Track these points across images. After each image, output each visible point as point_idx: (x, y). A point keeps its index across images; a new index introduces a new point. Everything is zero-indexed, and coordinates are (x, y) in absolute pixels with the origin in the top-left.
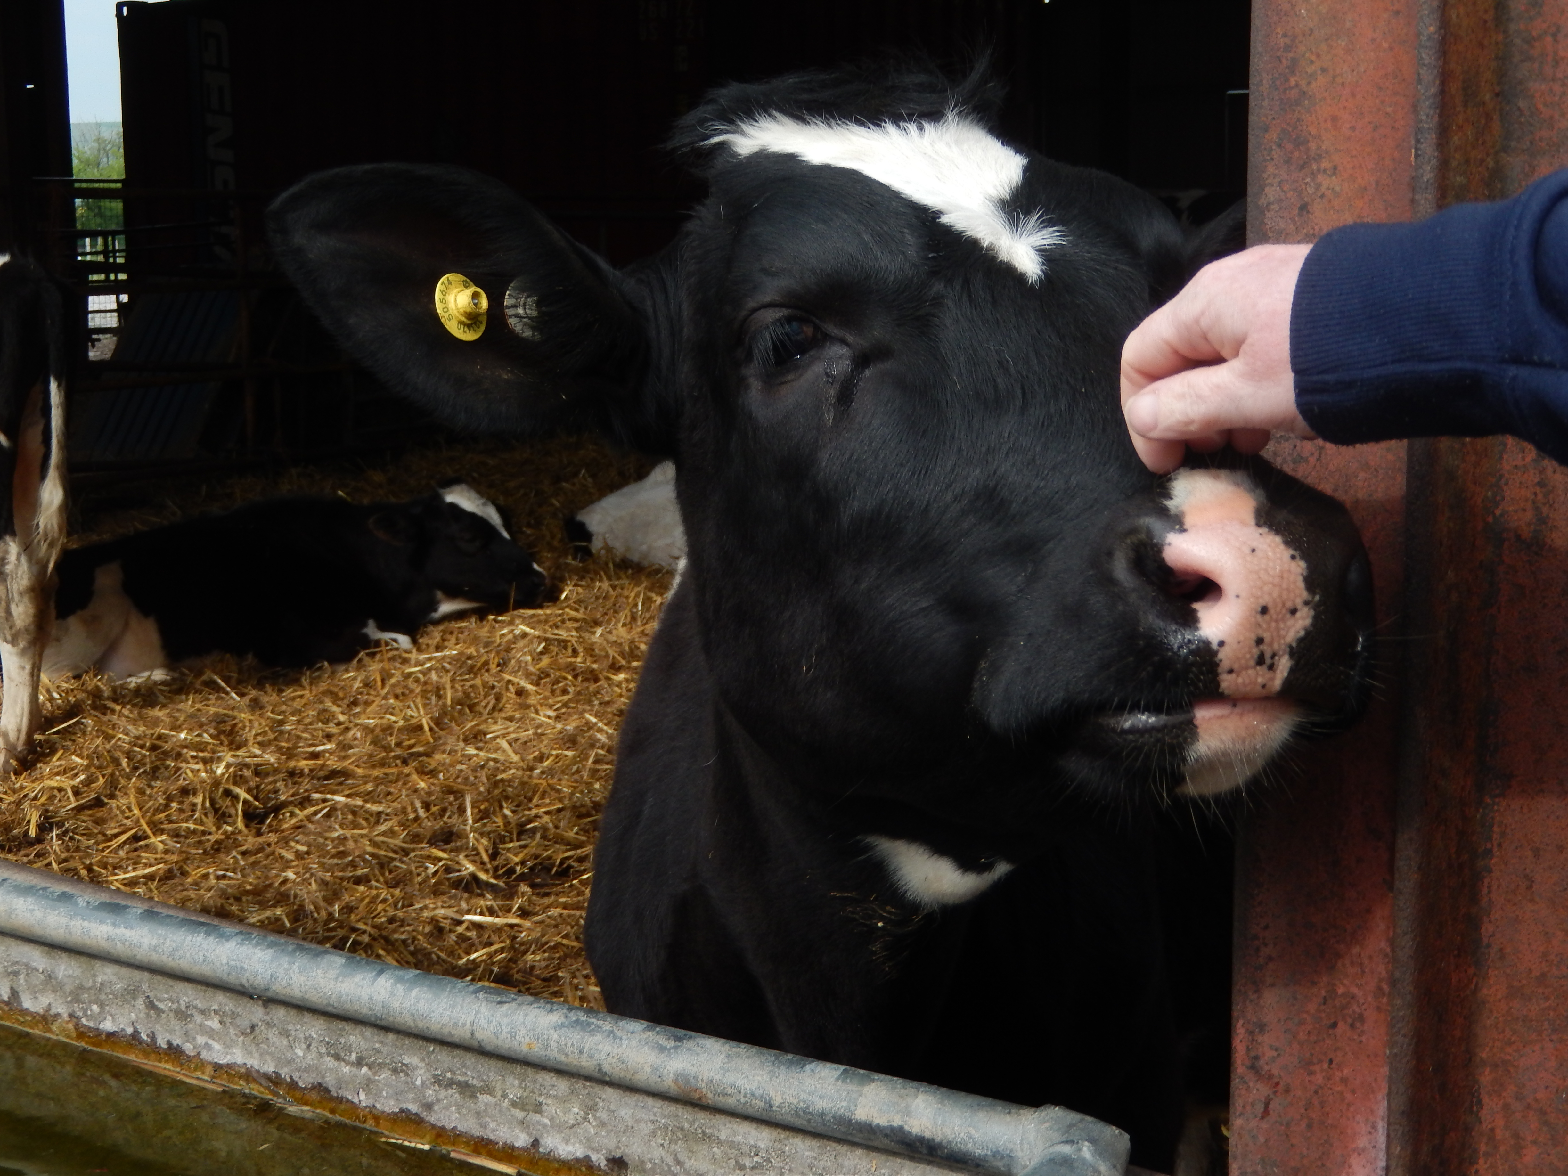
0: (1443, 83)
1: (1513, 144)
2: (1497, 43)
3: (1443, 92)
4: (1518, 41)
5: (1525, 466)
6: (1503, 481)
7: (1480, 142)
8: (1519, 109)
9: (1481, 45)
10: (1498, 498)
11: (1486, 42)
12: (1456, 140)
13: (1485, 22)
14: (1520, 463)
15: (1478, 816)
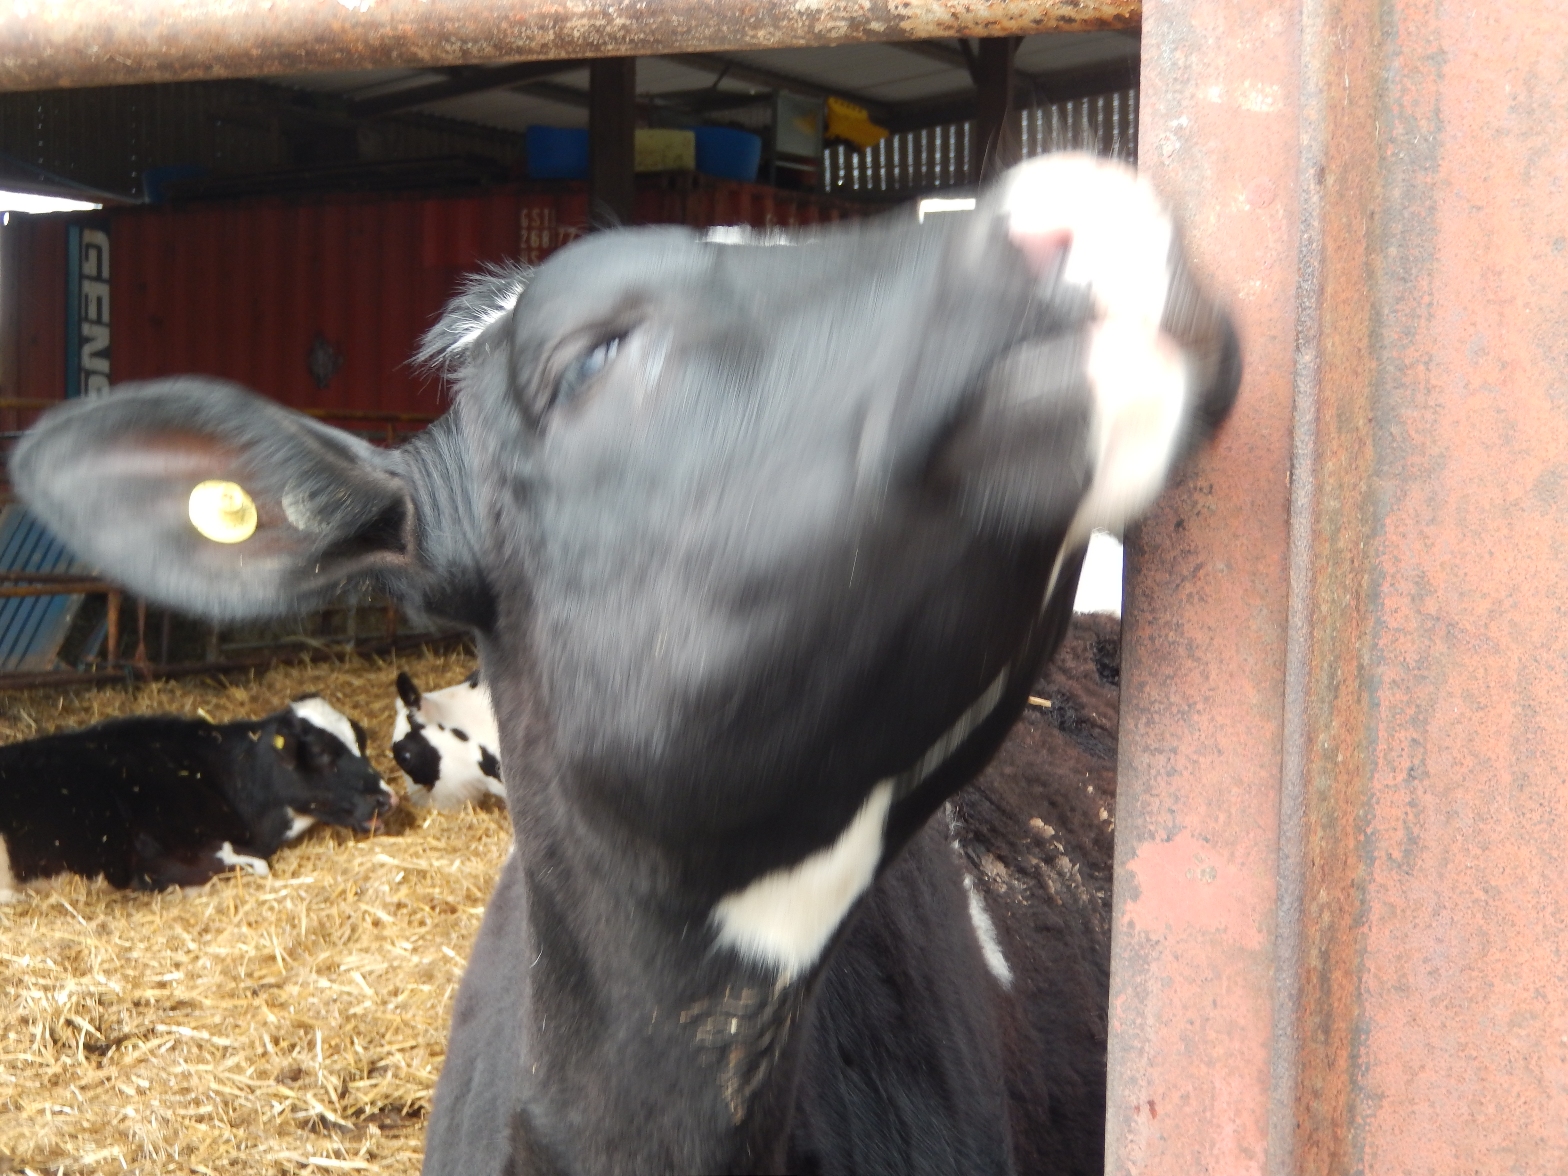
0: (1318, 410)
1: (1386, 468)
2: (1370, 371)
3: (1317, 419)
4: (1391, 368)
5: (1396, 785)
6: (1374, 800)
7: (1354, 467)
8: (1391, 434)
9: (1356, 374)
10: (1369, 817)
11: (1360, 370)
12: (1330, 465)
13: (1360, 350)
14: (1391, 783)
15: (1350, 1137)
